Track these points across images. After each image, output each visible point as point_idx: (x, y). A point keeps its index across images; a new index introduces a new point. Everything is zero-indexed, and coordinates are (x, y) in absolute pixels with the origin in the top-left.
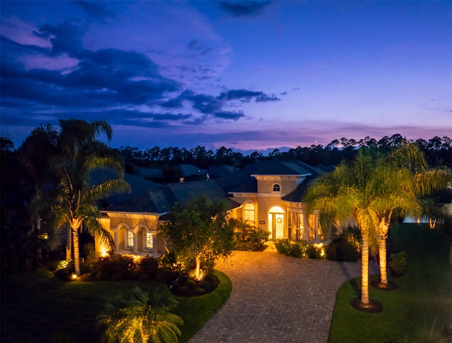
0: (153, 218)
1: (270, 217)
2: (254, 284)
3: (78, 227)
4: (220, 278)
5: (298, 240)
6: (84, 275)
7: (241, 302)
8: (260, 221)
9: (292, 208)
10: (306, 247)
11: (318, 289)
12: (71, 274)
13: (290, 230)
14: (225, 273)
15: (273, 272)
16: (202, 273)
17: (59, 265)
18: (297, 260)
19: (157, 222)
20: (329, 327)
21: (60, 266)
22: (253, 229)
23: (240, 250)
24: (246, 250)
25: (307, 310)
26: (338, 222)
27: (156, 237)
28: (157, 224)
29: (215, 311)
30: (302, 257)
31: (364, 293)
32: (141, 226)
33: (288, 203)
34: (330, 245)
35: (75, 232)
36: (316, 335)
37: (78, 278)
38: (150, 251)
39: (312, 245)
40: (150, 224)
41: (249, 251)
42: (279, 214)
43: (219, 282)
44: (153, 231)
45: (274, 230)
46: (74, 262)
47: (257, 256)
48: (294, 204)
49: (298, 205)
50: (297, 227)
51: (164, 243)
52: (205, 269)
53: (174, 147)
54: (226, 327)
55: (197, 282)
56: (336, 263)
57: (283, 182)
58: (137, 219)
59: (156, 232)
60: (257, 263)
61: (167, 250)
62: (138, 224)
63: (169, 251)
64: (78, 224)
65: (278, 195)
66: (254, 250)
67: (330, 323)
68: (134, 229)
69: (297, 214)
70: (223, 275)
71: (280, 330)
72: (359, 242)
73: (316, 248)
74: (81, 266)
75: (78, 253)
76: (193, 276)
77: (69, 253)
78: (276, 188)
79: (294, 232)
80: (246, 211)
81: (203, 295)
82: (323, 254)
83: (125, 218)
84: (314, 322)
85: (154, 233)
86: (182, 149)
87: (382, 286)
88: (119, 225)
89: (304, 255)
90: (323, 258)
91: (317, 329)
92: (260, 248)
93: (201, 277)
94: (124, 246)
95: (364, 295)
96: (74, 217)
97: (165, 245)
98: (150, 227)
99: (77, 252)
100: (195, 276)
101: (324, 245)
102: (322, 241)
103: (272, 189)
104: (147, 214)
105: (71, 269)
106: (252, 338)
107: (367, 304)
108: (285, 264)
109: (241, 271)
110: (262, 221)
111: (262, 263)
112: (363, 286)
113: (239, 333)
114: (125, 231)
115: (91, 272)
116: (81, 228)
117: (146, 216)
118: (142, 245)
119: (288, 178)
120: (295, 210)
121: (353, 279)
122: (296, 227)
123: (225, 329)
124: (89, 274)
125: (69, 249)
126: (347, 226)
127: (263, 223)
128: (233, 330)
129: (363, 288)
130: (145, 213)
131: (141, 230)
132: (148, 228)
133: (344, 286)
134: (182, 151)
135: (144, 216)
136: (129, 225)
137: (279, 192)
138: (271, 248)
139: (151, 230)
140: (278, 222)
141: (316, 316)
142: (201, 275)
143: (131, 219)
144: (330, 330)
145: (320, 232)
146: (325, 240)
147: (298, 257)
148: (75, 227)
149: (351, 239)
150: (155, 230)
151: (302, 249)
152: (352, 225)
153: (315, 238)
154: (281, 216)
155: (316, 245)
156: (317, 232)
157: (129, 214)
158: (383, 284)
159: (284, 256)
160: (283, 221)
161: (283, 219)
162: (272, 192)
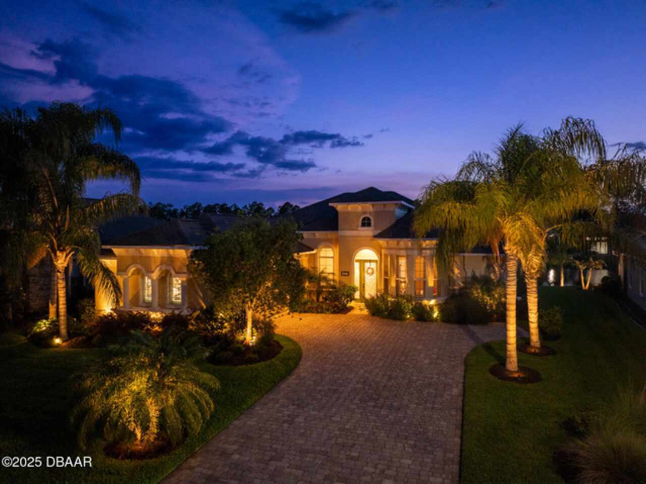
0: (181, 253)
1: (357, 265)
2: (335, 351)
3: (65, 265)
4: (282, 343)
5: (398, 295)
6: (73, 340)
7: (316, 372)
8: (342, 272)
9: (389, 248)
10: (412, 304)
11: (435, 356)
12: (53, 338)
13: (386, 282)
14: (291, 337)
15: (364, 337)
16: (256, 334)
17: (35, 326)
18: (398, 323)
19: (187, 260)
20: (460, 404)
21: (38, 328)
22: (332, 283)
23: (313, 313)
24: (322, 312)
25: (421, 382)
26: (456, 271)
27: (185, 284)
28: (187, 263)
29: (275, 384)
30: (405, 319)
31: (510, 355)
32: (164, 268)
33: (382, 242)
34: (446, 302)
35: (60, 272)
36: (442, 414)
37: (64, 344)
38: (177, 306)
39: (420, 302)
40: (178, 264)
41: (326, 313)
42: (370, 261)
43: (281, 347)
44: (181, 275)
45: (362, 286)
46: (58, 321)
47: (338, 319)
48: (393, 242)
49: (398, 244)
50: (397, 276)
51: (199, 295)
52: (260, 328)
53: (221, 203)
54: (293, 404)
55: (247, 347)
56: (455, 326)
57: (377, 214)
58: (157, 257)
59: (186, 275)
60: (339, 326)
61: (203, 305)
62: (159, 263)
63: (206, 305)
64: (65, 260)
65: (368, 232)
66: (334, 312)
67: (461, 398)
68: (153, 272)
69: (398, 257)
70: (288, 339)
71: (382, 407)
72: (489, 296)
73: (426, 305)
74: (69, 326)
75: (65, 306)
76: (241, 338)
77: (52, 309)
78: (366, 223)
79: (393, 284)
80: (321, 259)
81: (256, 362)
82: (436, 314)
83: (140, 256)
84: (435, 397)
85: (183, 277)
86: (232, 207)
87: (533, 350)
88: (131, 266)
89: (408, 316)
90: (436, 320)
91: (441, 407)
92: (343, 309)
93: (253, 341)
94: (137, 300)
95: (510, 358)
96: (59, 249)
97: (200, 296)
98: (176, 269)
99: (63, 304)
100: (245, 339)
101: (436, 302)
102: (434, 297)
103: (360, 224)
104: (173, 248)
105: (54, 331)
106: (335, 419)
107: (515, 372)
108: (380, 328)
109: (315, 336)
110: (345, 272)
111: (346, 326)
112: (509, 344)
113: (313, 413)
114: (140, 279)
115: (83, 334)
116: (71, 268)
117: (171, 251)
118: (165, 298)
119: (382, 206)
120: (393, 252)
121: (487, 343)
122: (395, 276)
123: (291, 408)
124: (80, 339)
125: (52, 304)
126: (469, 274)
127: (347, 274)
128: (306, 409)
129: (508, 346)
130: (169, 247)
131: (163, 275)
133: (474, 351)
134: (233, 209)
135: (168, 252)
136: (145, 268)
137: (370, 228)
138: (358, 309)
139: (178, 273)
140: (368, 274)
141: (436, 389)
142: (254, 338)
143: (148, 257)
144: (463, 406)
145: (431, 283)
146: (439, 295)
147: (399, 320)
148: (60, 266)
149: (477, 293)
150: (184, 273)
151: (405, 307)
152: (478, 274)
153: (424, 293)
154: (373, 265)
155: (425, 302)
156: (427, 282)
157: (145, 249)
158: (534, 347)
159: (378, 319)
160: (375, 272)
161: (375, 269)
162: (360, 228)
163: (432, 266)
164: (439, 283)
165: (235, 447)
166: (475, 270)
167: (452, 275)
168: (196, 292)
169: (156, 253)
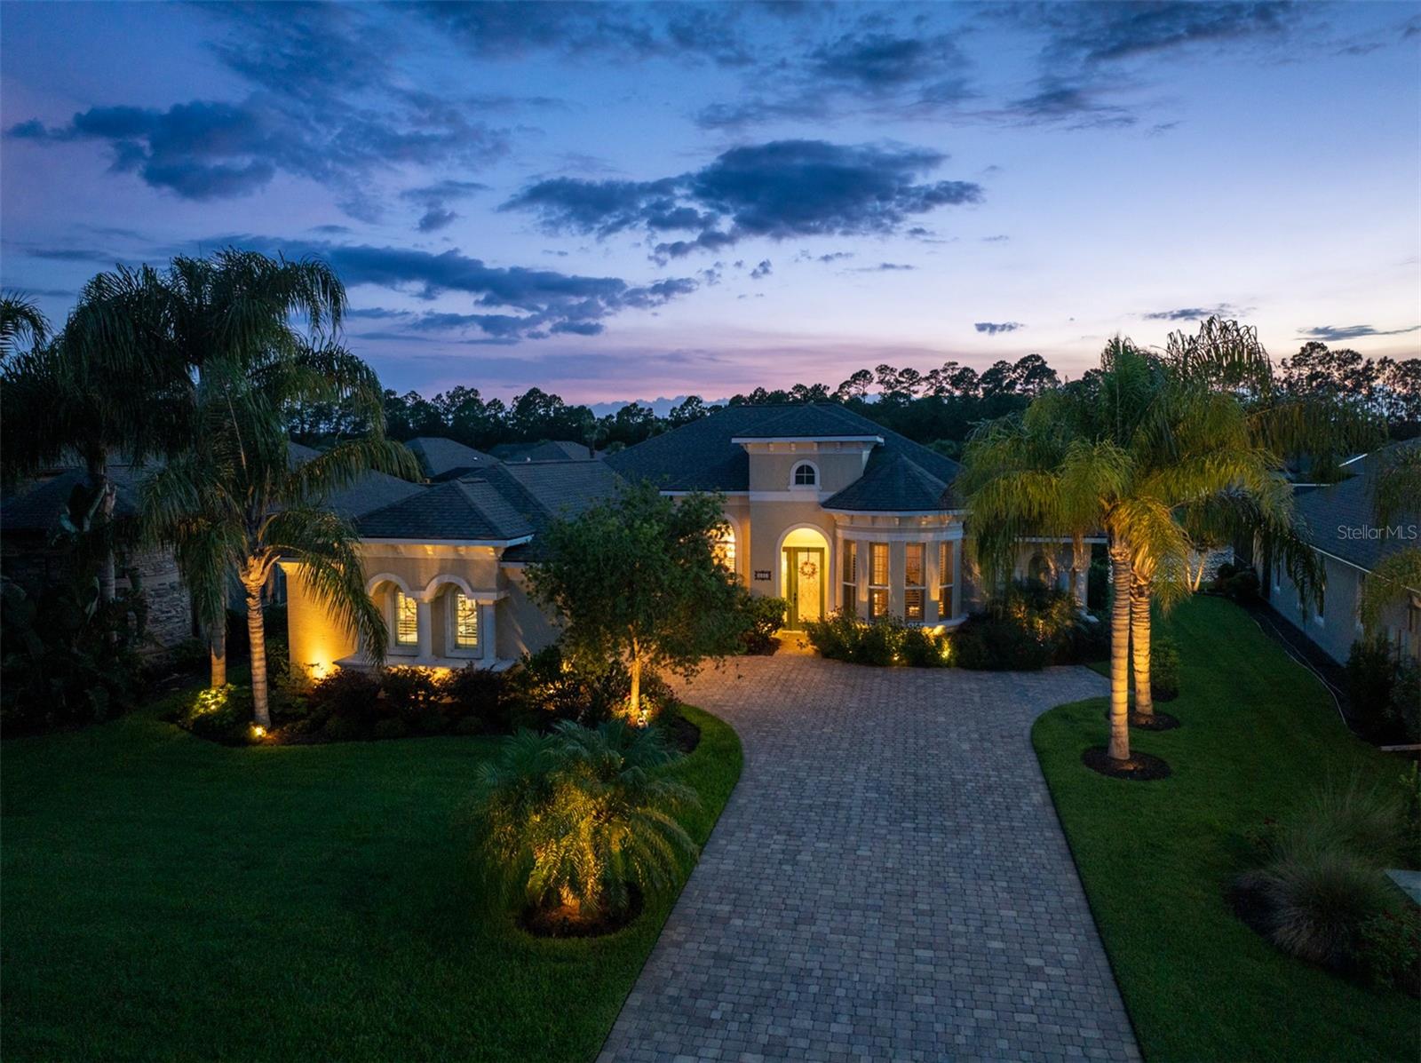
0: (484, 553)
1: (784, 555)
3: (262, 582)
4: (695, 720)
5: (872, 618)
6: (284, 729)
8: (757, 572)
9: (853, 529)
10: (902, 636)
12: (249, 727)
13: (849, 594)
15: (831, 701)
16: (647, 705)
17: (192, 702)
18: (879, 671)
19: (496, 566)
20: (1054, 818)
21: (201, 706)
28: (496, 571)
30: (891, 664)
31: (1118, 733)
32: (447, 578)
33: (841, 516)
34: (962, 632)
35: (254, 597)
37: (273, 737)
38: (474, 654)
39: (916, 630)
40: (476, 574)
42: (808, 550)
44: (482, 594)
45: (793, 596)
47: (764, 666)
48: (864, 518)
50: (871, 583)
51: (516, 631)
57: (826, 459)
58: (434, 561)
60: (773, 682)
61: (525, 651)
62: (435, 571)
64: (262, 573)
65: (808, 495)
66: (746, 654)
67: (1051, 809)
68: (424, 589)
69: (872, 545)
70: (702, 713)
73: (927, 637)
74: (271, 703)
75: (263, 663)
76: (622, 713)
77: (218, 667)
78: (805, 477)
79: (863, 597)
82: (946, 654)
83: (395, 559)
84: (1008, 809)
85: (485, 598)
88: (375, 577)
89: (896, 659)
90: (947, 663)
91: (1023, 824)
92: (765, 646)
93: (644, 718)
95: (1121, 738)
96: (252, 553)
97: (518, 634)
98: (474, 582)
99: (261, 659)
100: (630, 716)
101: (944, 629)
102: (941, 619)
103: (793, 479)
105: (243, 712)
107: (1127, 761)
108: (852, 682)
109: (741, 703)
110: (763, 572)
111: (786, 681)
114: (388, 599)
115: (304, 717)
116: (270, 587)
117: (462, 550)
118: (446, 638)
119: (839, 445)
120: (864, 536)
122: (866, 581)
124: (300, 724)
125: (218, 657)
127: (767, 576)
130: (459, 541)
131: (442, 593)
132: (469, 583)
133: (1043, 725)
135: (456, 551)
136: (405, 579)
137: (814, 487)
138: (794, 642)
139: (475, 589)
140: (804, 573)
142: (645, 712)
143: (414, 560)
144: (1061, 823)
145: (935, 594)
146: (947, 618)
147: (880, 666)
148: (254, 584)
149: (1019, 612)
150: (489, 590)
151: (889, 642)
152: (1017, 577)
153: (923, 612)
154: (815, 557)
155: (926, 630)
156: (929, 593)
157: (407, 544)
158: (1144, 716)
159: (839, 664)
160: (818, 571)
161: (818, 565)
162: (793, 486)
163: (937, 563)
164: (946, 595)
167: (969, 578)
168: (511, 627)
169: (430, 553)
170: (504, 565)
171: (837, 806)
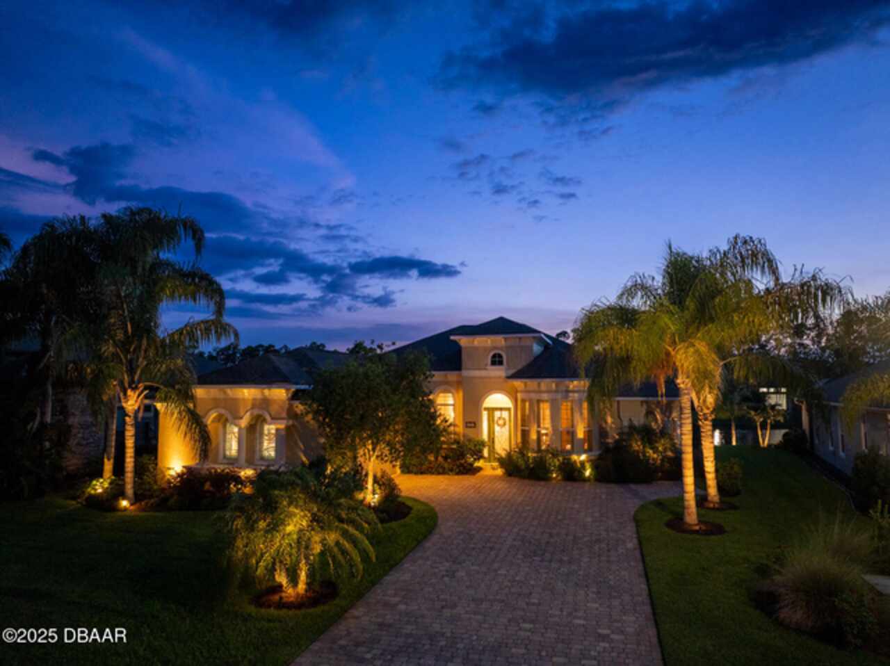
0: (279, 394)
1: (485, 415)
2: (476, 511)
3: (136, 407)
4: (409, 503)
5: (539, 449)
7: (461, 531)
8: (467, 423)
9: (527, 392)
10: (559, 460)
11: (597, 514)
13: (525, 434)
15: (506, 497)
16: (378, 491)
17: (88, 487)
18: (542, 483)
19: (287, 402)
21: (93, 489)
22: (454, 437)
23: (433, 473)
24: (443, 473)
25: (588, 538)
26: (609, 420)
27: (283, 433)
28: (287, 406)
30: (551, 478)
31: (689, 505)
32: (256, 412)
33: (518, 383)
34: (600, 458)
35: (130, 417)
37: (132, 508)
38: (271, 461)
39: (568, 457)
40: (274, 409)
41: (449, 474)
42: (501, 409)
43: (410, 508)
44: (277, 421)
45: (491, 440)
47: (468, 480)
48: (532, 384)
49: (539, 386)
50: (539, 427)
51: (299, 448)
52: (384, 485)
54: (447, 561)
55: (367, 507)
56: (614, 485)
57: (511, 349)
58: (248, 400)
59: (285, 421)
60: (471, 488)
61: (304, 459)
62: (249, 408)
63: (309, 460)
64: (136, 401)
65: (499, 372)
66: (457, 474)
67: (638, 552)
68: (241, 418)
69: (539, 401)
72: (651, 449)
73: (575, 461)
75: (132, 460)
76: (361, 497)
77: (108, 466)
78: (497, 360)
79: (534, 436)
82: (588, 472)
83: (225, 399)
85: (281, 424)
87: (712, 505)
88: (210, 413)
89: (554, 475)
90: (589, 479)
92: (470, 470)
93: (375, 500)
94: (216, 456)
95: (688, 508)
96: (130, 386)
98: (273, 413)
99: (131, 457)
100: (365, 498)
101: (587, 457)
102: (585, 452)
103: (489, 363)
104: (269, 388)
107: (696, 525)
108: (522, 488)
109: (445, 497)
110: (471, 423)
111: (479, 487)
112: (686, 492)
114: (221, 426)
117: (266, 392)
118: (255, 452)
120: (534, 396)
121: (657, 500)
122: (536, 426)
123: (447, 564)
125: (109, 459)
126: (626, 424)
127: (473, 425)
128: (464, 564)
129: (686, 495)
130: (264, 386)
131: (253, 422)
132: (270, 415)
133: (643, 508)
135: (263, 393)
136: (231, 412)
137: (502, 367)
138: (490, 469)
139: (275, 419)
140: (499, 425)
141: (608, 544)
142: (376, 496)
143: (236, 400)
145: (580, 434)
146: (590, 450)
147: (544, 480)
148: (130, 408)
149: (637, 446)
150: (283, 419)
151: (550, 464)
152: (636, 423)
153: (572, 447)
154: (505, 414)
155: (575, 457)
156: (576, 433)
157: (231, 388)
158: (712, 502)
159: (517, 479)
160: (507, 422)
161: (507, 418)
162: (489, 367)
163: (581, 414)
164: (589, 433)
165: (397, 599)
166: (633, 419)
167: (604, 425)
168: (296, 444)
169: (246, 394)
170: (293, 402)
171: (491, 549)
